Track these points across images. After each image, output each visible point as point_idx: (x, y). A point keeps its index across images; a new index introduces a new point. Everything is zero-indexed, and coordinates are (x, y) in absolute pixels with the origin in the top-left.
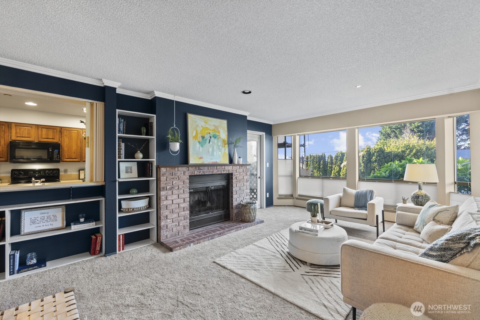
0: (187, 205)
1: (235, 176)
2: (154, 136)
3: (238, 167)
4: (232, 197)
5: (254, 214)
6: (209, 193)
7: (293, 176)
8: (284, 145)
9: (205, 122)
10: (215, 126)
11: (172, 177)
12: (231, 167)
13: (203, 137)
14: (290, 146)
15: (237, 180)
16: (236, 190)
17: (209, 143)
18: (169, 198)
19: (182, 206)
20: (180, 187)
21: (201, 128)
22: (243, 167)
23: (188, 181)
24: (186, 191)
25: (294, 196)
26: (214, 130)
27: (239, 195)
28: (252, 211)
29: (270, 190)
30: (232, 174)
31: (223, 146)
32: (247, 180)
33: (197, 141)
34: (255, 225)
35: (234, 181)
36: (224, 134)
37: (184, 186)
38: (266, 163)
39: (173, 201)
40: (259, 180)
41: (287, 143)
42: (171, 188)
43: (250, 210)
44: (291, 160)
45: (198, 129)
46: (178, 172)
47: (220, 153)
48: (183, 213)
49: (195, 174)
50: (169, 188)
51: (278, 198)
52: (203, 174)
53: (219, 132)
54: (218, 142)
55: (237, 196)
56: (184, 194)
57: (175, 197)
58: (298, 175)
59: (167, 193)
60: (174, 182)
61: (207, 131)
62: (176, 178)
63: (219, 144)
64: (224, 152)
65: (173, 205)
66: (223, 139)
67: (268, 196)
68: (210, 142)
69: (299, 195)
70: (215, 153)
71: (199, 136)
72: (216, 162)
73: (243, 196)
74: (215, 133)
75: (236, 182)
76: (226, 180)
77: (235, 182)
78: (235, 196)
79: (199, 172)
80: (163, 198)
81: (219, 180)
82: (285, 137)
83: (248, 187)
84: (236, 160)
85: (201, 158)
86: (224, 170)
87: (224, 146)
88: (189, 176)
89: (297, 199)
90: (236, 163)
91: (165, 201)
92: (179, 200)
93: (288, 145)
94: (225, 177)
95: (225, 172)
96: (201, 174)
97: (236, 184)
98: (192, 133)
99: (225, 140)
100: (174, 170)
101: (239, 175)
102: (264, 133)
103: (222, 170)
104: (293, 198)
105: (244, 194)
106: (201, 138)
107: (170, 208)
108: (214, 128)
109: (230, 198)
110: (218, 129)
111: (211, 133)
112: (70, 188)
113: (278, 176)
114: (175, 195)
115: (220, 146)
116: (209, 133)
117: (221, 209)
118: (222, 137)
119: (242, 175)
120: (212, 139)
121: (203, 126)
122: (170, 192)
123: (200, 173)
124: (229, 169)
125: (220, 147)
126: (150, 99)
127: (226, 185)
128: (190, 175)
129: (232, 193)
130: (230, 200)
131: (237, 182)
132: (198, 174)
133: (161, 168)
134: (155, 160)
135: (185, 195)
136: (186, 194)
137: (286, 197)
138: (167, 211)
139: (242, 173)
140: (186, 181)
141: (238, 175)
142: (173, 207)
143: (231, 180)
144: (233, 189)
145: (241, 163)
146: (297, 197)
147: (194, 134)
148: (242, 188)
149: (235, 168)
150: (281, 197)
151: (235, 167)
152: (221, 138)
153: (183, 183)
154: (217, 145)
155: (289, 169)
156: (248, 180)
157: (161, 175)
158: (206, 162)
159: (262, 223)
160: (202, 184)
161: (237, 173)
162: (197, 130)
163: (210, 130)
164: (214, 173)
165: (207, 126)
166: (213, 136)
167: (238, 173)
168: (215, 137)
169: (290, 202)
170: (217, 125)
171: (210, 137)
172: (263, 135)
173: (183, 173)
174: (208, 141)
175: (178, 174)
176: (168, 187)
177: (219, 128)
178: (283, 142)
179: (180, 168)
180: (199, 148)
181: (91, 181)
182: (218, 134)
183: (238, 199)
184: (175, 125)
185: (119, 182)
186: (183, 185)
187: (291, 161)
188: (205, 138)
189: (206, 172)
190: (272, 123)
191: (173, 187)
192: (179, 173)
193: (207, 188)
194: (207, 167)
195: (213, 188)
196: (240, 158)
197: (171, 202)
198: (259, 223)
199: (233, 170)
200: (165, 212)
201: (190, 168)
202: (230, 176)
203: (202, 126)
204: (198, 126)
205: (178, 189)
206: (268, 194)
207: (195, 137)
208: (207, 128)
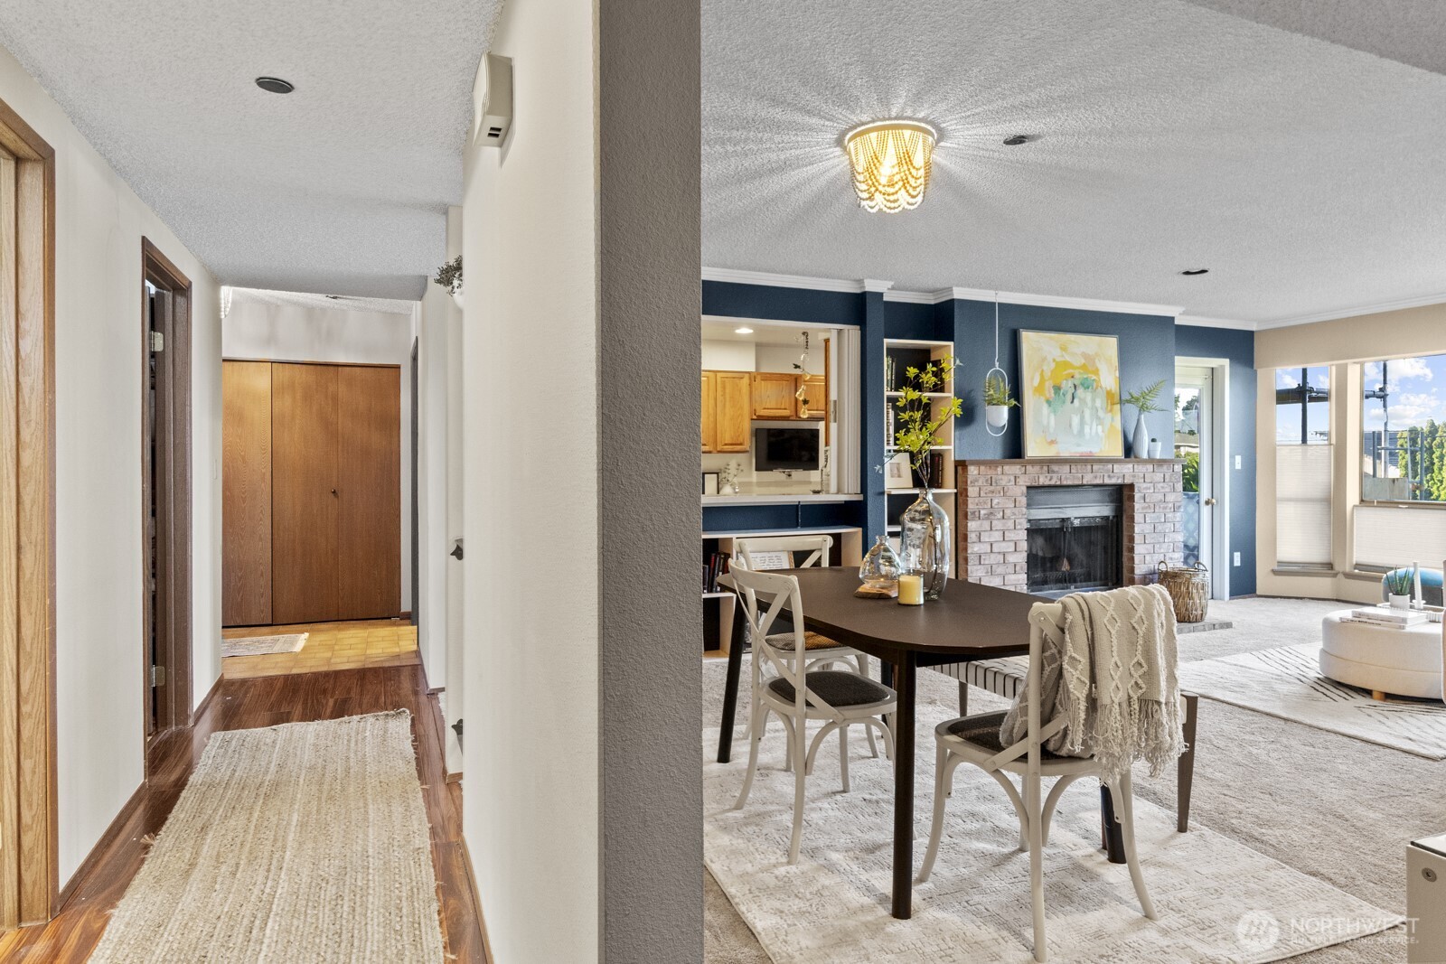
0: (1021, 558)
1: (1140, 491)
2: (950, 392)
3: (1150, 467)
4: (1132, 550)
5: (1203, 601)
6: (1067, 535)
7: (1333, 501)
8: (1301, 395)
9: (1061, 348)
10: (1085, 355)
11: (992, 488)
12: (1130, 466)
13: (1057, 389)
14: (1322, 397)
15: (1146, 505)
16: (1143, 530)
17: (1072, 402)
18: (985, 537)
19: (1011, 559)
20: (1008, 512)
21: (1053, 365)
22: (1165, 467)
23: (1024, 500)
24: (1020, 524)
25: (1337, 568)
26: (1083, 367)
27: (1150, 547)
28: (1195, 591)
29: (1245, 542)
30: (1131, 487)
31: (1106, 409)
32: (1177, 504)
33: (1043, 399)
34: (1204, 630)
35: (1137, 506)
36: (1109, 378)
37: (1016, 510)
38: (1232, 457)
39: (991, 545)
40: (1206, 510)
41: (1311, 390)
42: (990, 516)
43: (1188, 588)
44: (1326, 448)
45: (1045, 368)
46: (1003, 477)
47: (1100, 428)
48: (1013, 577)
49: (1041, 483)
50: (985, 514)
51: (1275, 572)
52: (1058, 483)
53: (1096, 372)
54: (1093, 400)
55: (1147, 549)
56: (1016, 531)
57: (997, 536)
58: (1352, 497)
59: (981, 525)
60: (995, 501)
61: (1066, 372)
62: (1000, 492)
63: (1098, 403)
64: (1111, 425)
65: (992, 555)
66: (1108, 389)
67: (1237, 563)
68: (1075, 400)
69: (1358, 566)
70: (1087, 429)
71: (1049, 385)
72: (1091, 452)
73: (1162, 551)
74: (1085, 376)
75: (1143, 508)
76: (1111, 502)
77: (1140, 511)
78: (1139, 549)
79: (1049, 478)
80: (972, 537)
81: (1095, 502)
82: (1304, 371)
83: (1177, 525)
84: (1144, 449)
85: (1052, 442)
86: (1112, 474)
87: (1109, 408)
88: (1028, 487)
89: (1348, 576)
90: (1145, 456)
91: (976, 545)
92: (1004, 544)
93: (1314, 394)
94: (1110, 495)
95: (1113, 481)
96: (1053, 483)
97: (1142, 515)
98: (1032, 379)
99: (1113, 391)
100: (994, 473)
101: (1152, 491)
102: (1226, 362)
103: (1106, 475)
104: (1335, 575)
105: (1165, 546)
106: (1052, 391)
107: (987, 560)
108: (1083, 361)
109: (1125, 553)
110: (1094, 362)
111: (1077, 376)
112: (797, 506)
113: (1274, 500)
114: (997, 532)
115: (1099, 410)
116: (1073, 377)
117: (1098, 583)
118: (1104, 386)
119: (1162, 491)
120: (1080, 392)
121: (1057, 360)
122: (986, 525)
123: (1050, 480)
124: (1123, 473)
125: (1101, 413)
126: (933, 302)
127: (1114, 517)
128: (1029, 484)
129: (1132, 539)
130: (1125, 560)
131: (1146, 508)
132: (1047, 483)
133: (969, 468)
134: (952, 447)
135: (1018, 534)
136: (1021, 532)
137: (1304, 570)
138: (979, 567)
139: (1162, 484)
140: (1020, 498)
141: (1149, 488)
142: (994, 559)
143: (1126, 504)
144: (1134, 527)
145: (1158, 457)
146: (1348, 569)
147: (1036, 383)
148: (1159, 528)
149: (1140, 469)
150: (1284, 570)
151: (1140, 467)
152: (1101, 387)
153: (1013, 505)
154: (1092, 409)
155: (1320, 478)
156: (1179, 507)
157: (969, 482)
158: (1065, 454)
159: (1228, 628)
160: (1053, 510)
161: (1145, 485)
162: (1043, 371)
163: (1072, 367)
164: (1085, 482)
165: (1068, 358)
166: (1082, 384)
167: (1149, 485)
168: (1086, 385)
169: (1323, 585)
170: (1090, 353)
171: (1075, 386)
172: (1222, 367)
173: (1013, 478)
174: (1069, 397)
175: (1004, 483)
176: (982, 512)
177: (1097, 361)
178: (1295, 386)
179: (1006, 468)
180: (1049, 417)
181: (839, 491)
182: (1094, 377)
183: (1148, 558)
184: (997, 364)
185: (889, 496)
186: (1014, 510)
187: (1327, 452)
188: (1062, 391)
189: (1066, 479)
190: (1254, 328)
191: (991, 513)
192: (1005, 478)
193: (1063, 520)
194: (1068, 467)
195: (1077, 523)
196: (1153, 440)
197: (989, 547)
198: (1216, 627)
199: (1134, 476)
200: (977, 570)
201: (1029, 468)
202: (1126, 493)
203: (1054, 360)
204: (1044, 359)
205: (1003, 517)
206: (1237, 556)
207: (1039, 390)
208: (1067, 365)
